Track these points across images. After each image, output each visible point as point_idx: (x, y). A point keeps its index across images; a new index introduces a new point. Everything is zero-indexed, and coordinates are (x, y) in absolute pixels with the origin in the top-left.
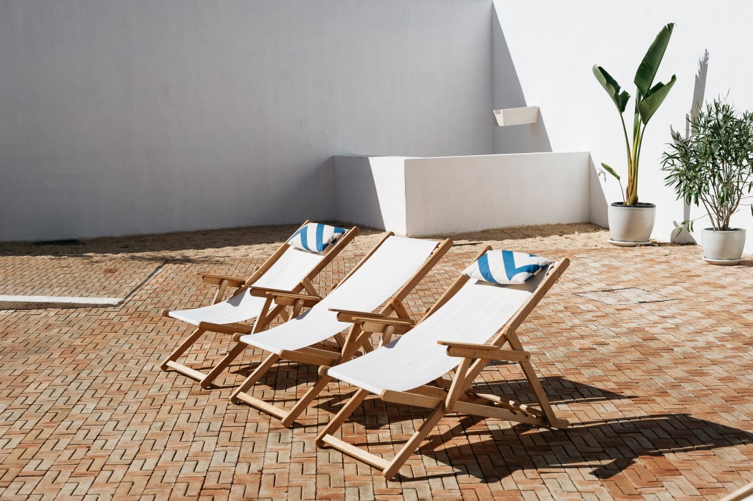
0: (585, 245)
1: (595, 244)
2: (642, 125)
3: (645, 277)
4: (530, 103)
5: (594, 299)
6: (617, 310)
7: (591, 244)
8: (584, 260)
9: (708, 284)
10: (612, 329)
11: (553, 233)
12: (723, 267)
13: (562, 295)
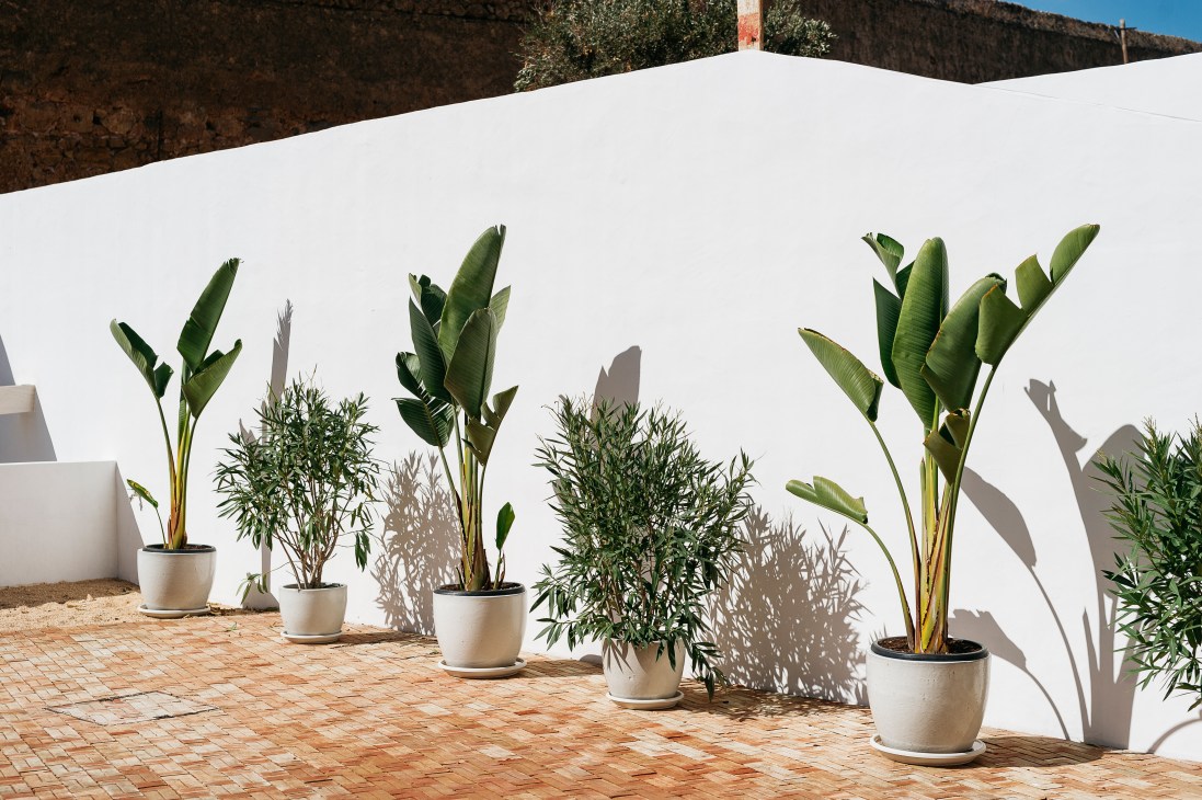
0: (98, 618)
1: (116, 615)
2: (192, 419)
3: (182, 671)
4: (20, 380)
5: (79, 716)
6: (112, 734)
7: (110, 615)
8: (85, 645)
9: (281, 677)
10: (91, 772)
11: (50, 599)
12: (311, 647)
13: (24, 713)
